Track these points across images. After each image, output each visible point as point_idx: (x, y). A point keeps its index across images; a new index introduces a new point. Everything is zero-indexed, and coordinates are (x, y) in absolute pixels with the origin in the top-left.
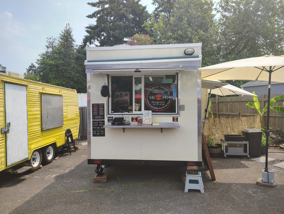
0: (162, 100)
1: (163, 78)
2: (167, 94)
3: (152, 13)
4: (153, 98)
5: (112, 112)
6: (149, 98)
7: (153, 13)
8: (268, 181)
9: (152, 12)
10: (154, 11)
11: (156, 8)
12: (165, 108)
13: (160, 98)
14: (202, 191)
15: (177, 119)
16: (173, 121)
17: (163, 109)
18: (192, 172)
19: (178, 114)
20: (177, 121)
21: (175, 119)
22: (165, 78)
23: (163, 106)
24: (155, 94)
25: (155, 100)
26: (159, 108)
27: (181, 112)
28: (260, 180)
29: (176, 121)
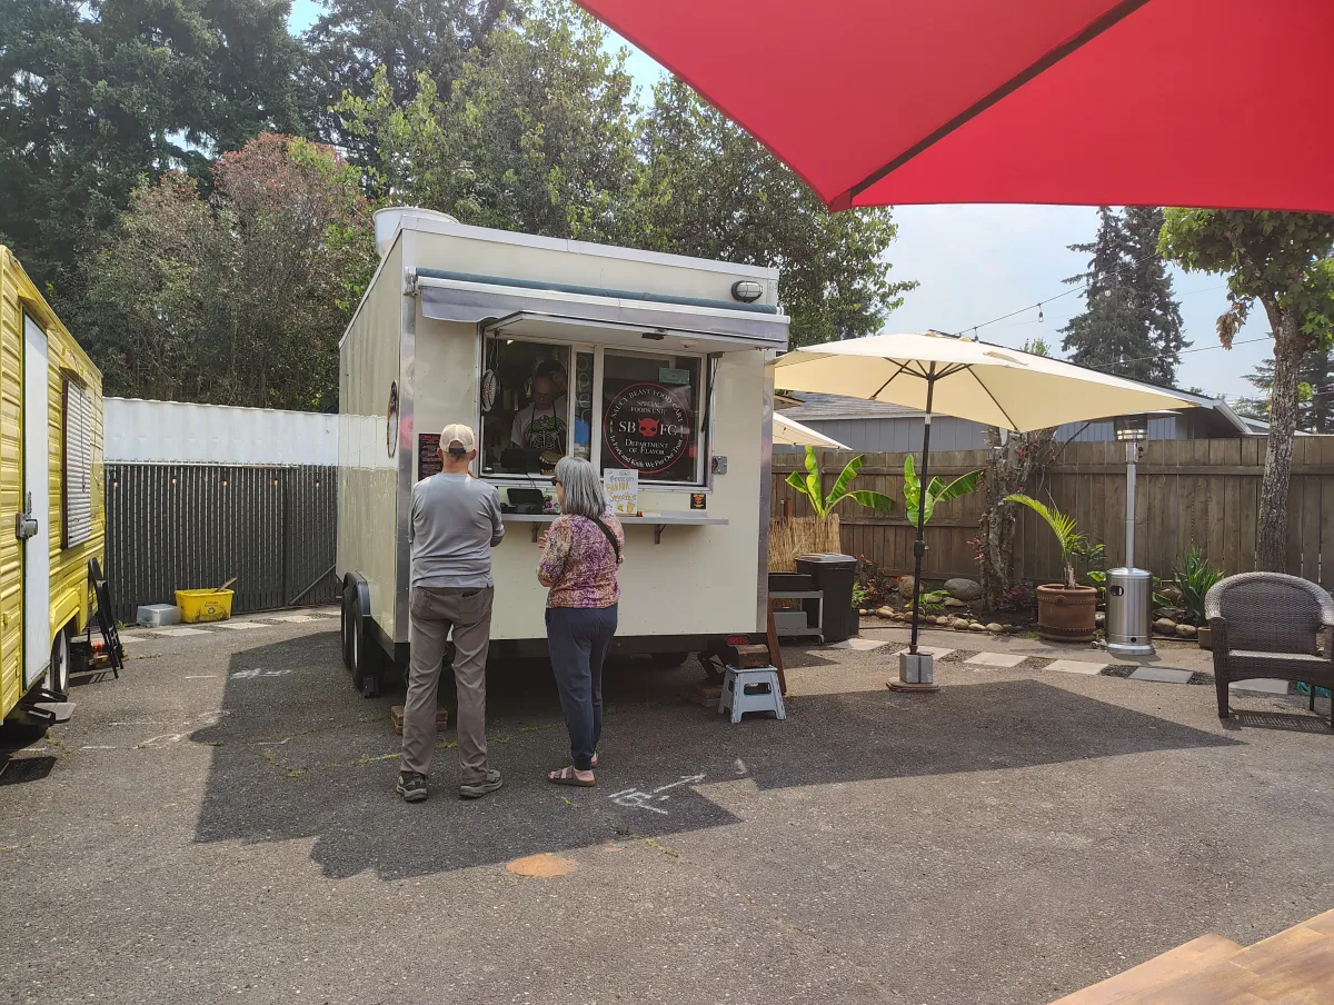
0: (657, 438)
1: (666, 364)
2: (674, 420)
3: (304, 37)
4: (632, 430)
5: (488, 469)
6: (616, 427)
7: (308, 40)
8: (920, 679)
9: (305, 33)
10: (312, 32)
11: (322, 18)
12: (666, 464)
13: (653, 429)
14: (781, 714)
15: (704, 502)
16: (693, 507)
17: (659, 467)
18: (752, 662)
19: (705, 485)
20: (704, 507)
21: (699, 500)
22: (672, 364)
23: (660, 457)
24: (635, 417)
25: (637, 437)
26: (648, 465)
27: (716, 480)
28: (896, 680)
29: (701, 508)
